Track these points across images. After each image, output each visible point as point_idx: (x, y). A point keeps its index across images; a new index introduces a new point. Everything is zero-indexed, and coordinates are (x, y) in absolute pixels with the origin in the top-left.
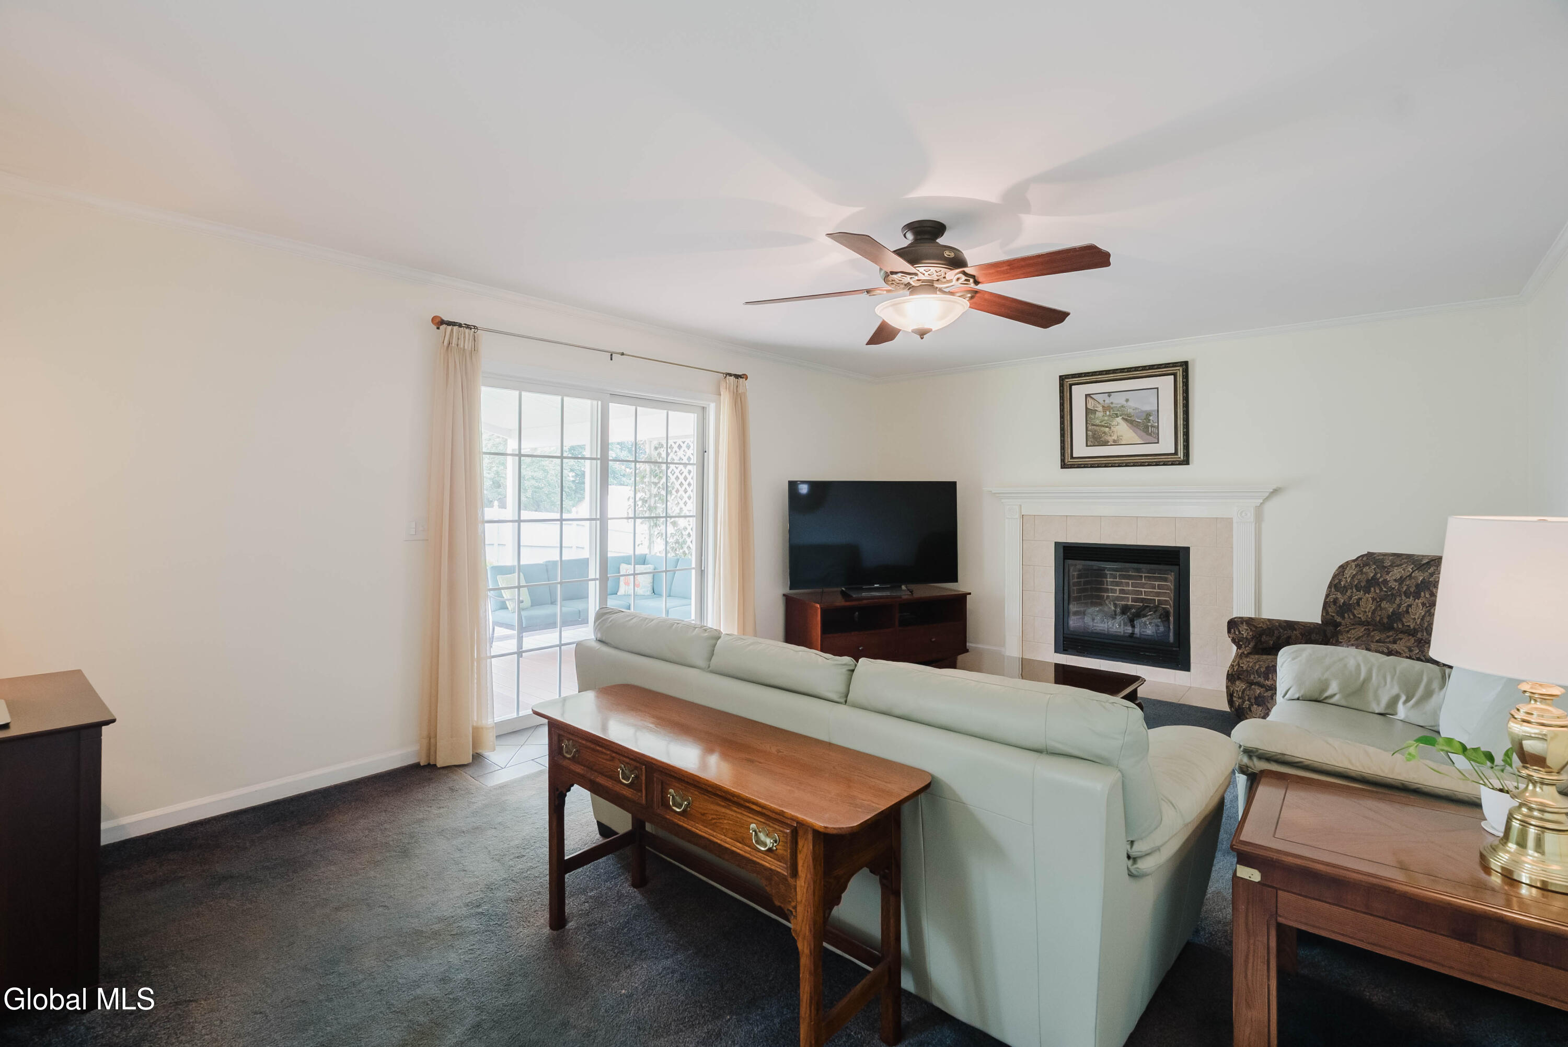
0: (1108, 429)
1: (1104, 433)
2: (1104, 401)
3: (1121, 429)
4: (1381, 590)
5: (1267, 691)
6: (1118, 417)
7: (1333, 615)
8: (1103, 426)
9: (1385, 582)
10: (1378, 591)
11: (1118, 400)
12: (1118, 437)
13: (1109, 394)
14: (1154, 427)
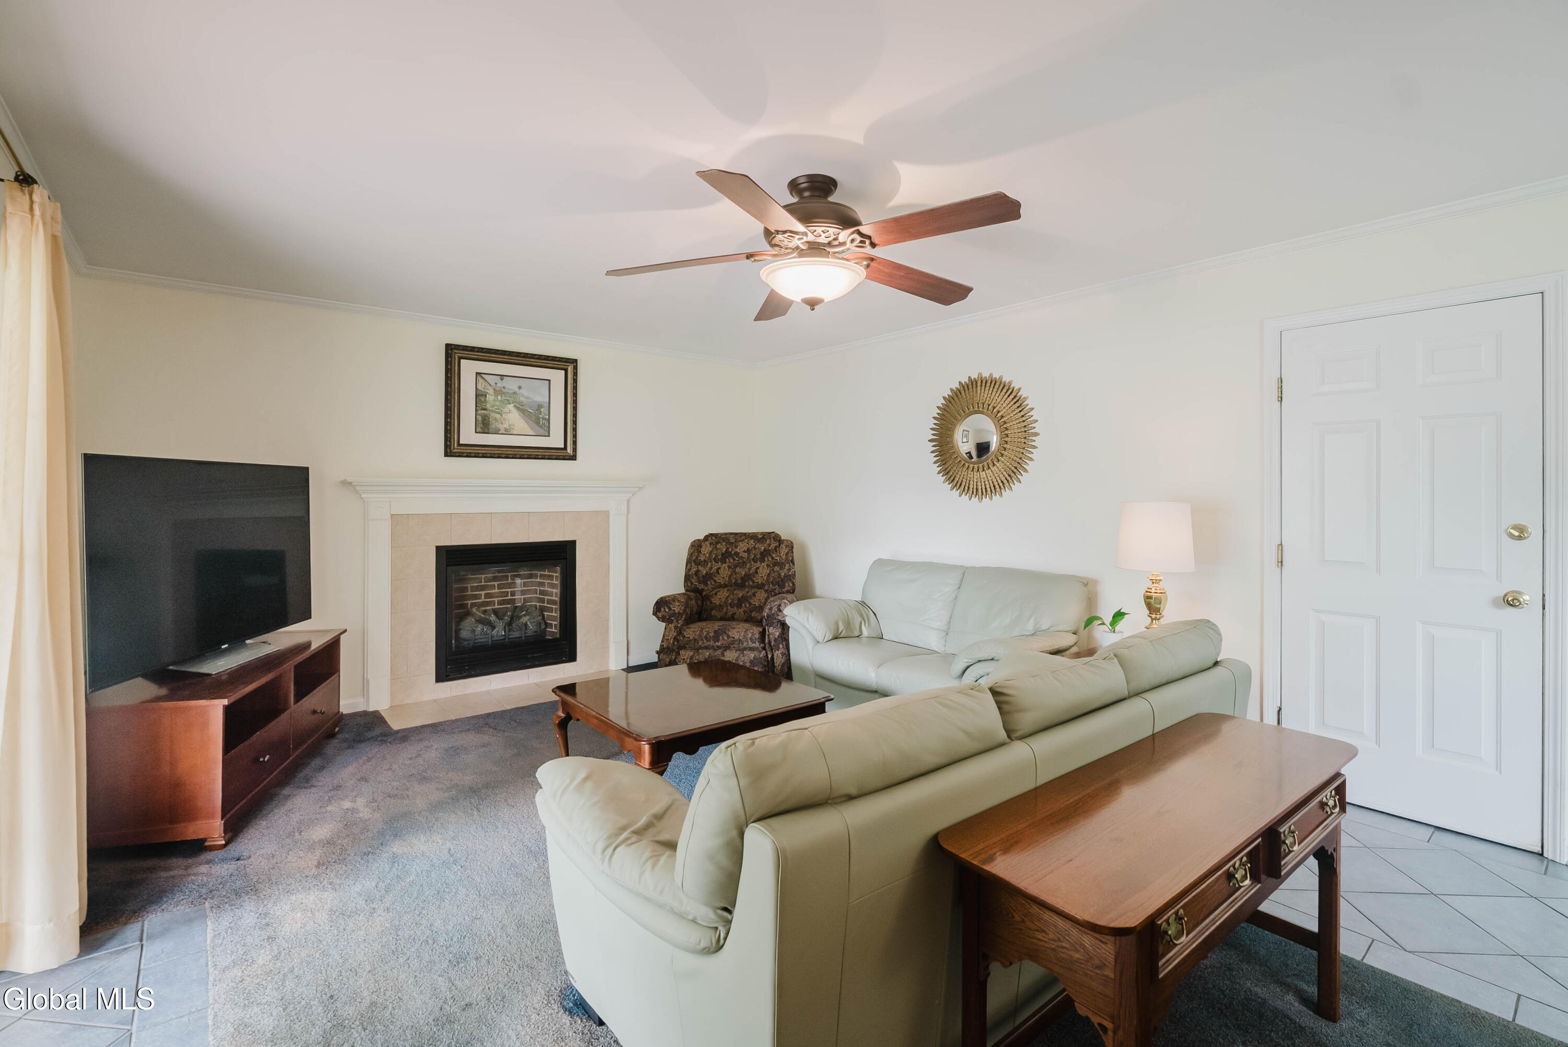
0: (499, 415)
1: (495, 419)
2: (496, 384)
3: (513, 417)
4: (734, 560)
5: (716, 650)
6: (510, 404)
7: (696, 584)
8: (495, 412)
9: (737, 554)
10: (732, 561)
11: (511, 385)
12: (509, 426)
13: (502, 377)
14: (545, 420)
